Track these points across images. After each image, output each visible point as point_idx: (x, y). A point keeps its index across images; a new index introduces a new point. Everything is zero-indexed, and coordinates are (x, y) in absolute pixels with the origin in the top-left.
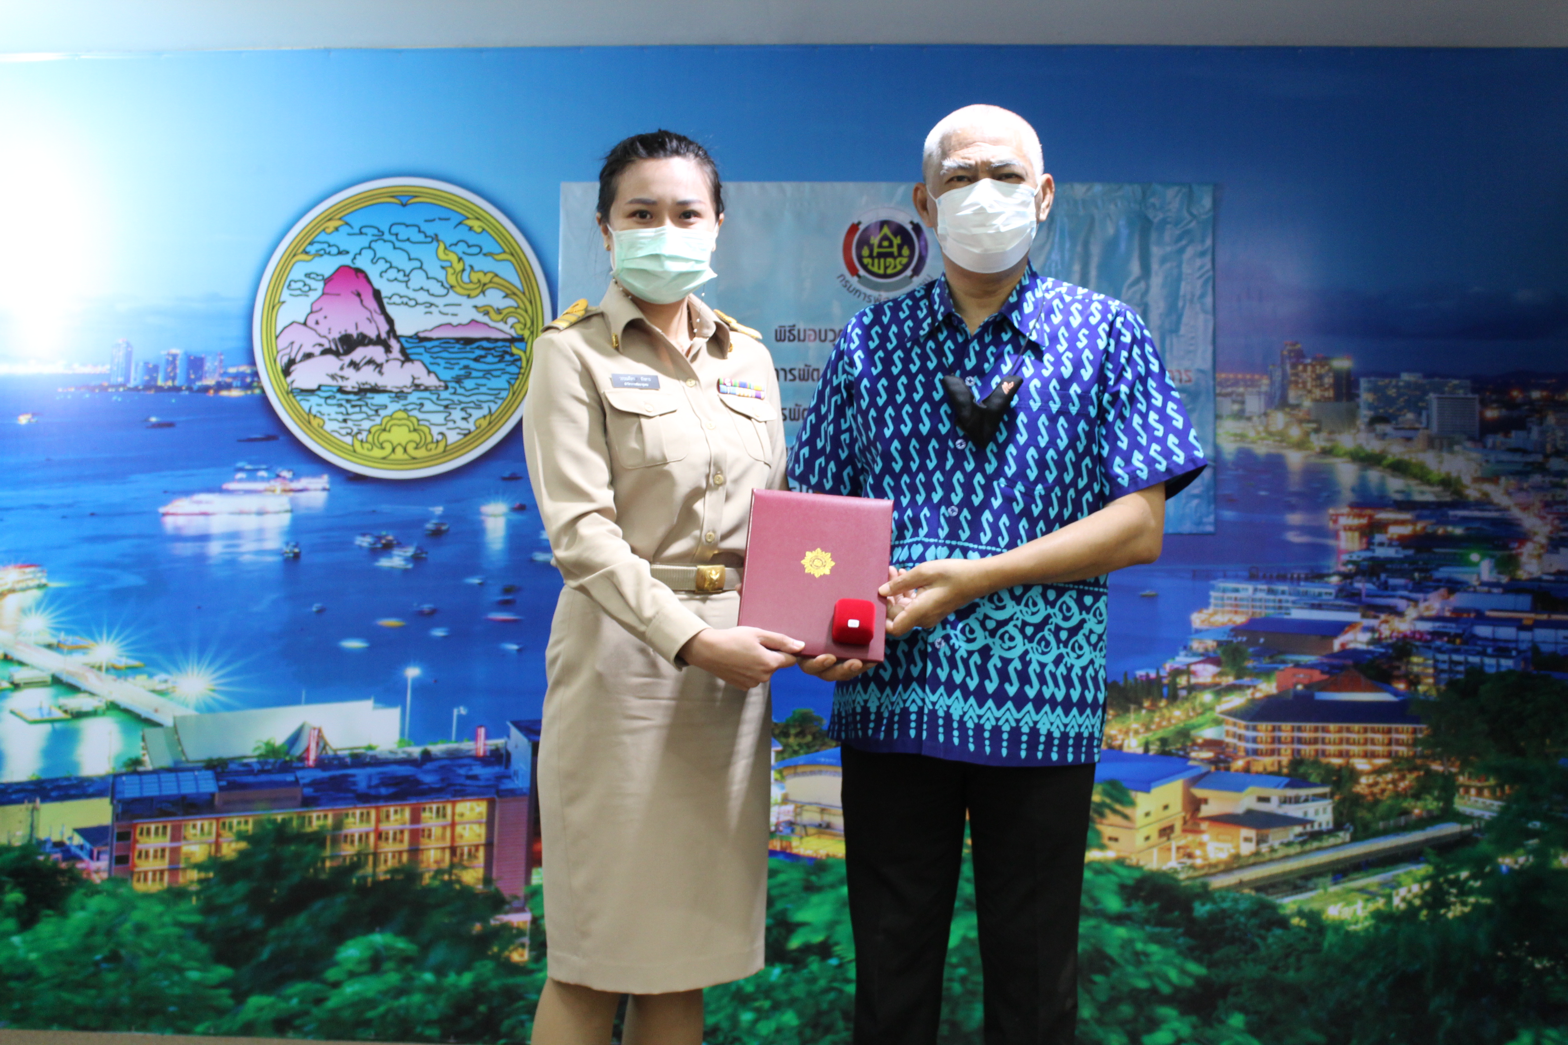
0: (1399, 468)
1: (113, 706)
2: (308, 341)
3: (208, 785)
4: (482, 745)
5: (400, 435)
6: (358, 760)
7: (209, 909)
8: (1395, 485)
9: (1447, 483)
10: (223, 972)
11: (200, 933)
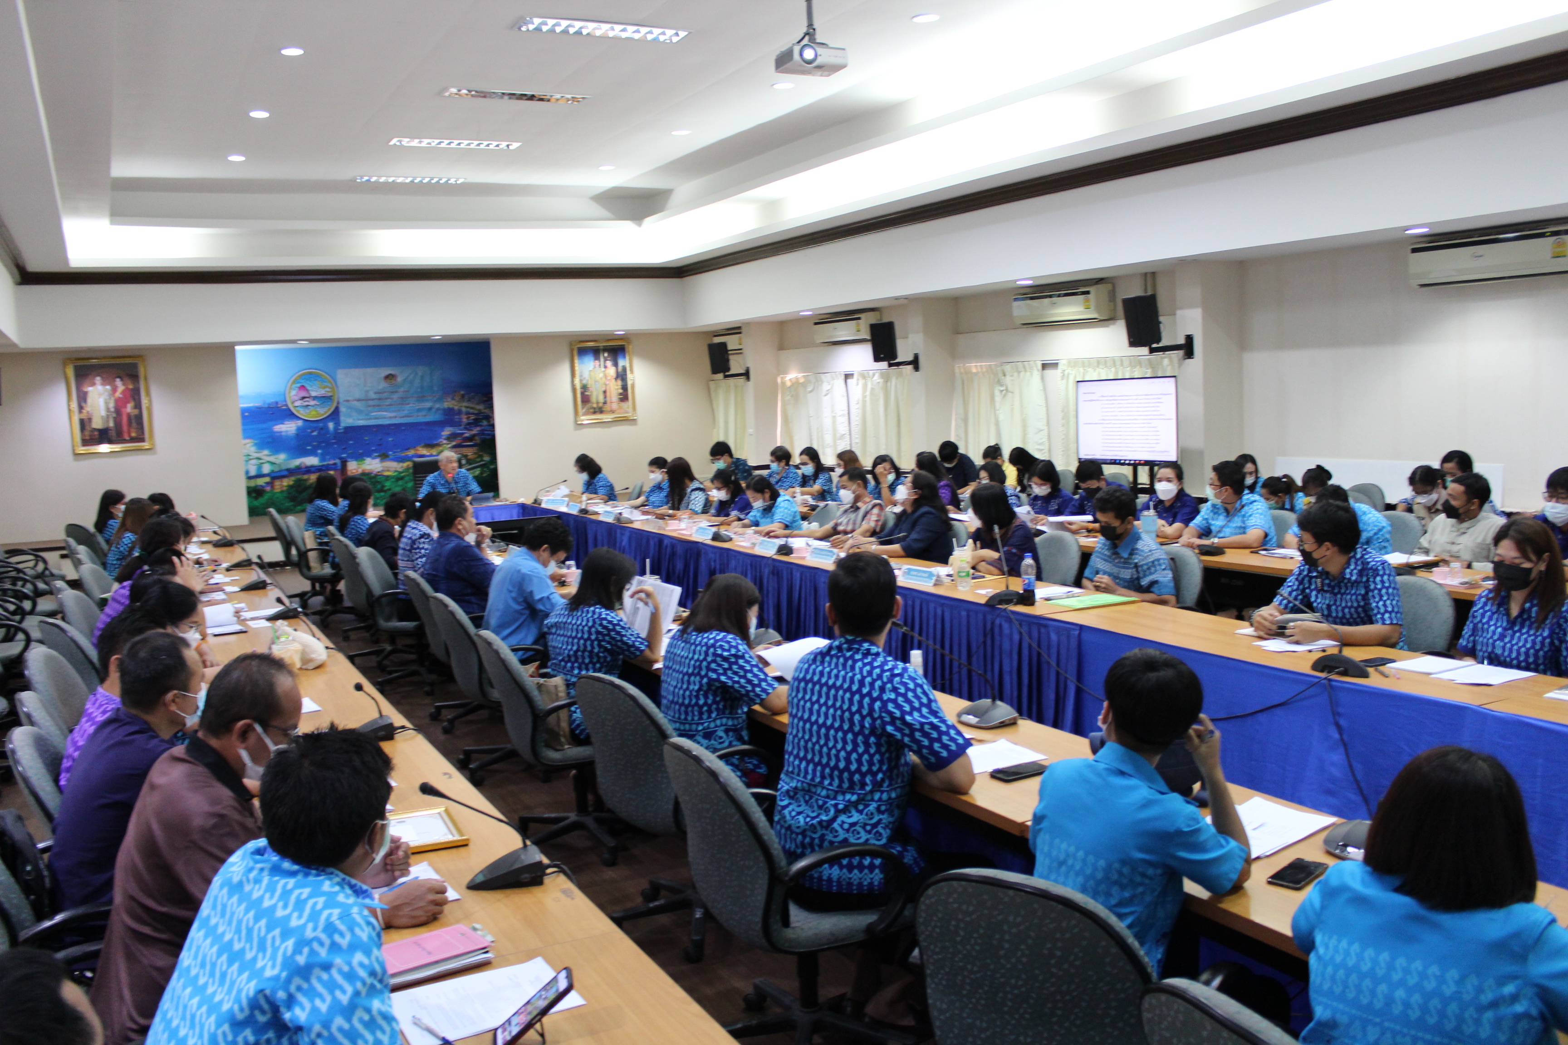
0: (472, 408)
1: (269, 462)
2: (296, 398)
3: (286, 473)
4: (332, 462)
5: (314, 413)
6: (312, 466)
7: (289, 493)
8: (471, 411)
9: (479, 410)
10: (292, 503)
11: (287, 497)
